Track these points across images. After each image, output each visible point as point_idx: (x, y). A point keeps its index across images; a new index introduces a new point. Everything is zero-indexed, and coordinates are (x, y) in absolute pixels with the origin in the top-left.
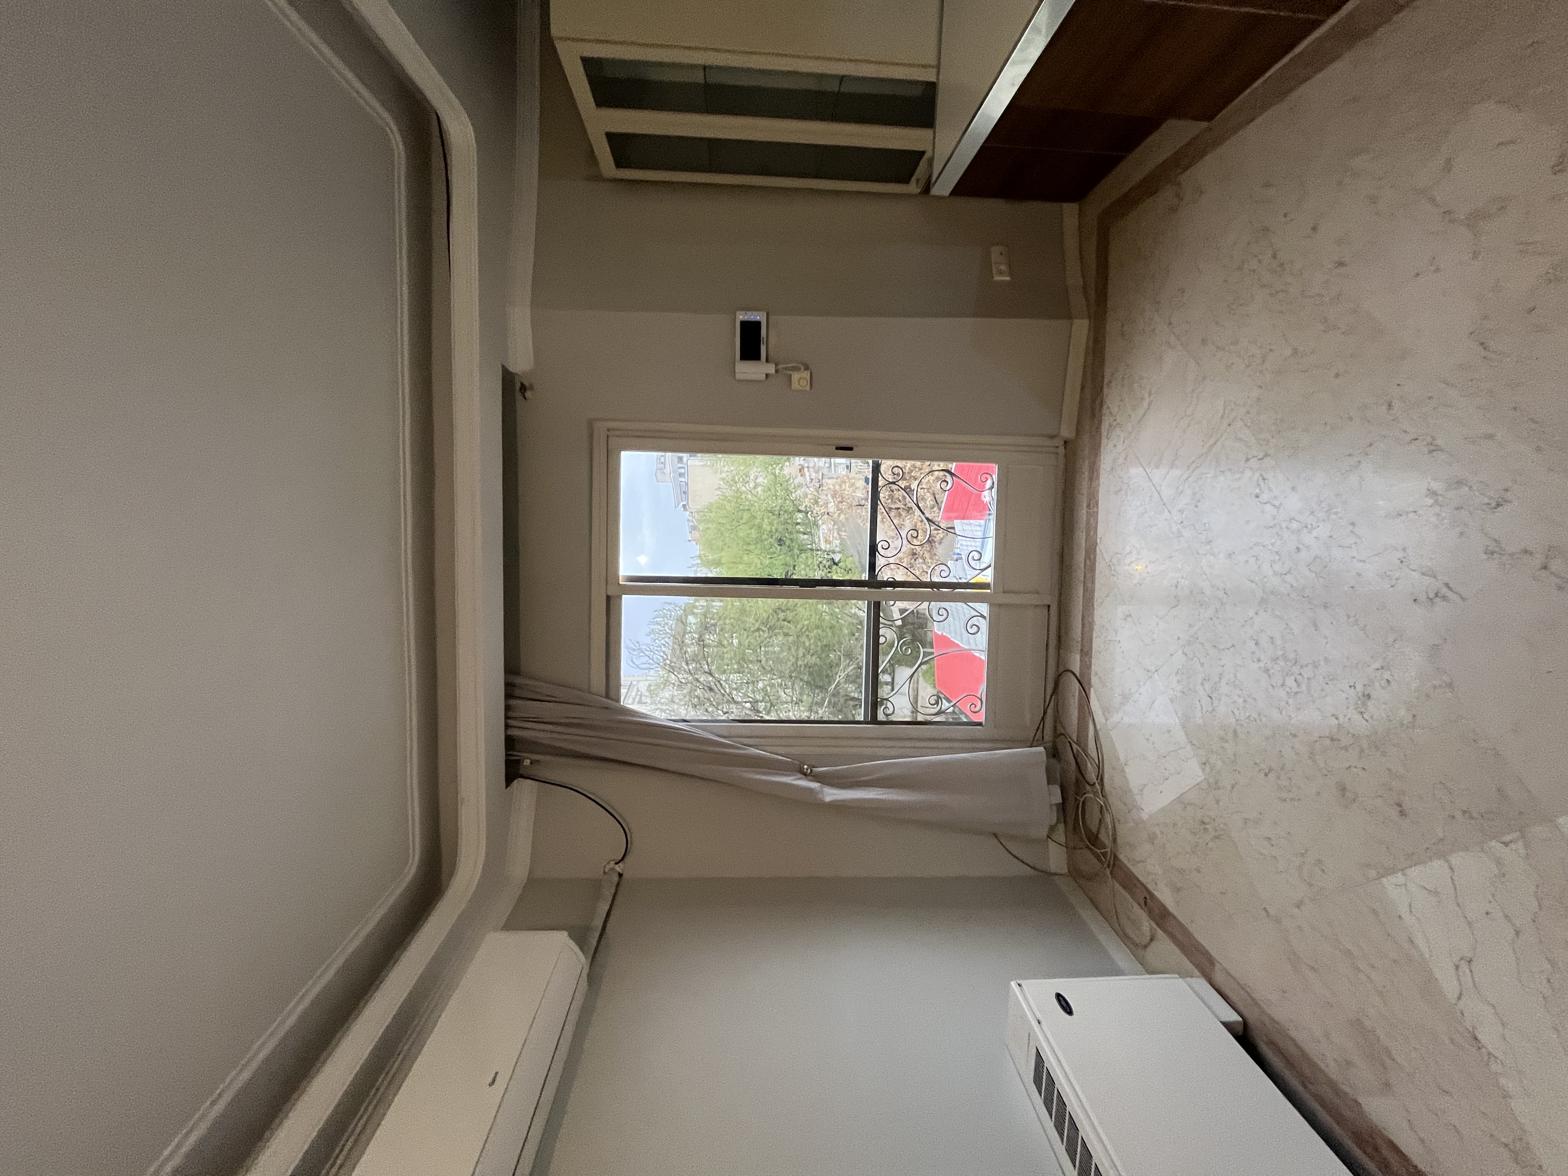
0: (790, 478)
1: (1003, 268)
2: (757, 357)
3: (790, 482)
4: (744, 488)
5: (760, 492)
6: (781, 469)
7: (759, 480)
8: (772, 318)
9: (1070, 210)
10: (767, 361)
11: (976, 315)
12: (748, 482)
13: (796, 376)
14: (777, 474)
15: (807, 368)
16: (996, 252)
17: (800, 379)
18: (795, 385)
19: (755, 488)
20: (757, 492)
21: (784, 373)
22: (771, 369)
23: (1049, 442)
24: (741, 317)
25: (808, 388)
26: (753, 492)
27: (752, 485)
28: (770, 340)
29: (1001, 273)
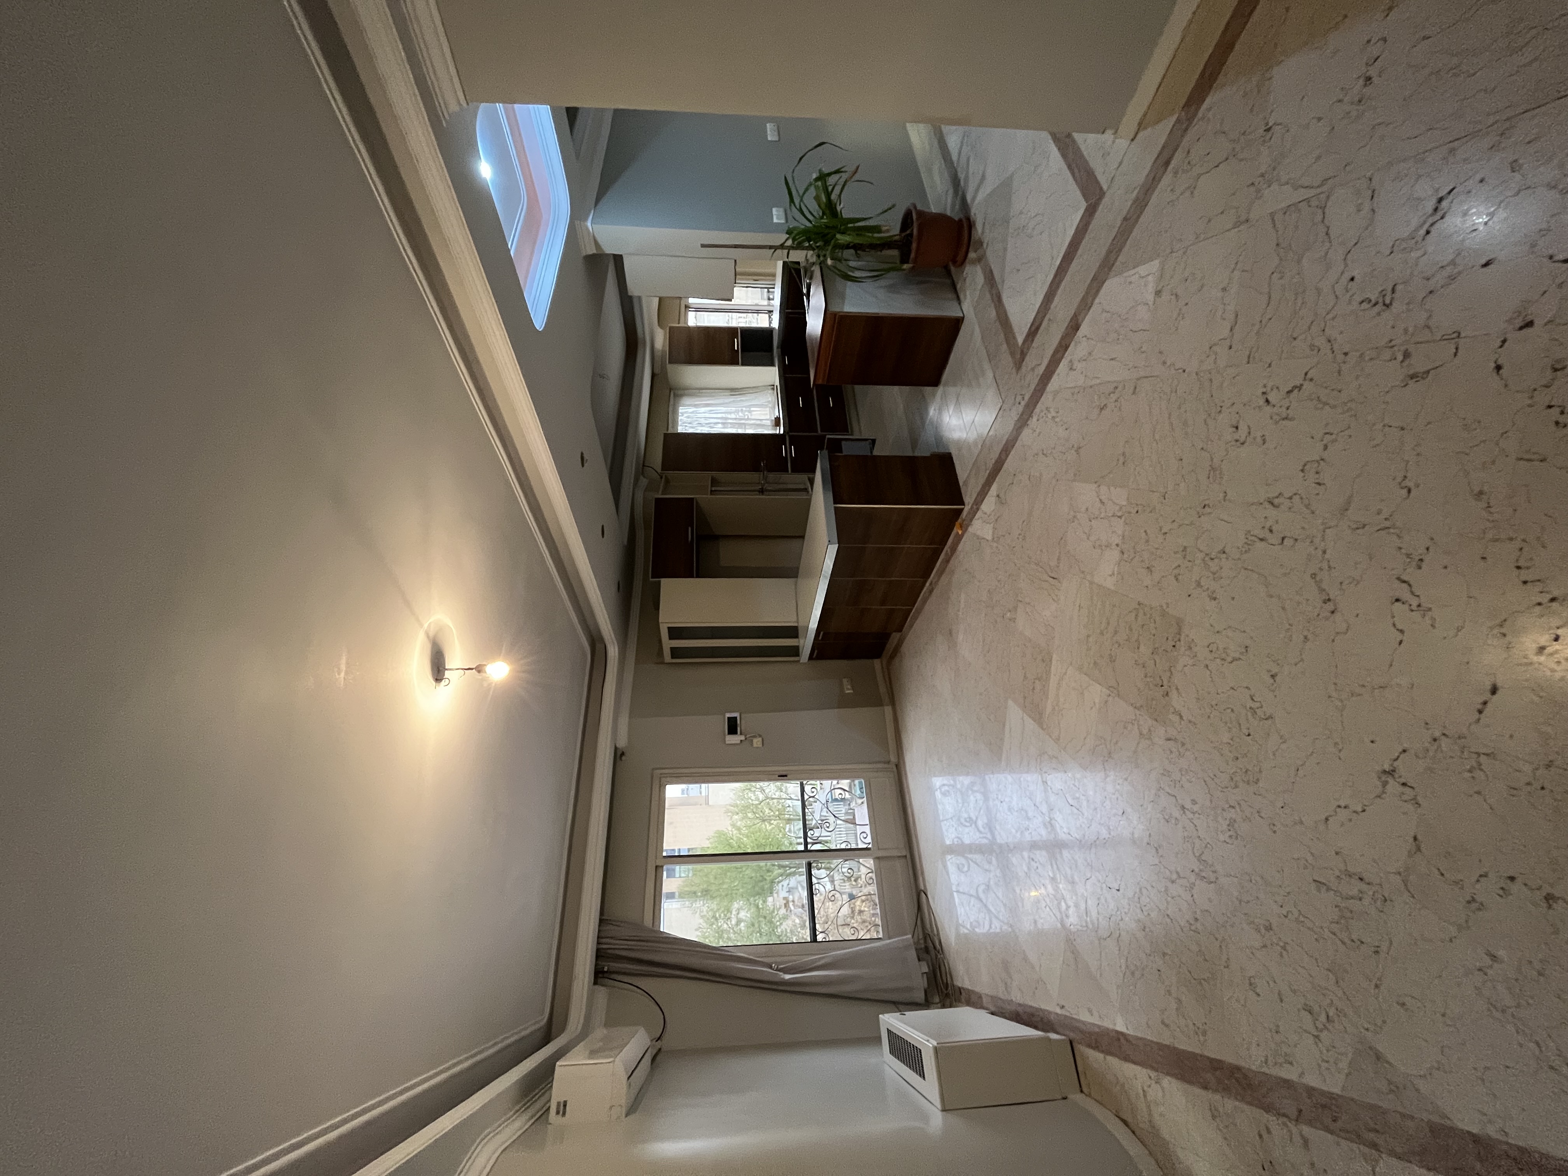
0: (774, 909)
1: (849, 687)
2: (736, 733)
3: (774, 914)
4: (725, 926)
5: (743, 928)
6: (765, 902)
7: (742, 915)
8: (743, 716)
9: (877, 663)
10: (741, 734)
11: (839, 707)
12: (729, 918)
13: (755, 741)
14: (761, 906)
15: (760, 736)
16: (845, 681)
17: (757, 742)
18: (755, 745)
19: (737, 924)
20: (740, 929)
21: (749, 740)
22: (743, 738)
23: (886, 766)
24: (728, 715)
25: (761, 746)
26: (735, 929)
27: (734, 922)
28: (742, 725)
29: (848, 689)
